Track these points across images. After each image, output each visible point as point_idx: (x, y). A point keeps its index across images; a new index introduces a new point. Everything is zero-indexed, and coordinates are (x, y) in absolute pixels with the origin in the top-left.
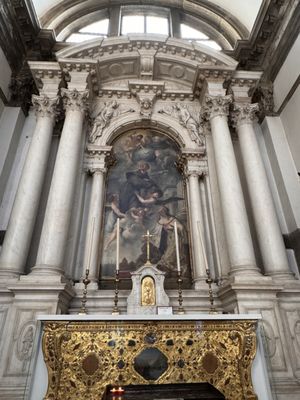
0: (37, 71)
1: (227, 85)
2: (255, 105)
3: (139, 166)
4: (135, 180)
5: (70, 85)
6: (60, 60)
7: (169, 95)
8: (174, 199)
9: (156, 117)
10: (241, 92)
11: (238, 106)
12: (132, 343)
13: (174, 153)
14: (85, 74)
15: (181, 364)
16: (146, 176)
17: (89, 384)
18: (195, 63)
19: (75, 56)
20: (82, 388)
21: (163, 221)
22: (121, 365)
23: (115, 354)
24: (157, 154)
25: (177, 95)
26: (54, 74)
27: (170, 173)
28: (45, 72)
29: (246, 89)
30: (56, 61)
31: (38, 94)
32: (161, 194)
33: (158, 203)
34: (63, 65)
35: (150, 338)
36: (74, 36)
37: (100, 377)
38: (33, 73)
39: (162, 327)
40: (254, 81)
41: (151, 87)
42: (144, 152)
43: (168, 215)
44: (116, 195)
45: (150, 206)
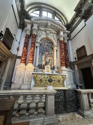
0: (26, 22)
1: (64, 33)
2: (68, 38)
3: (45, 47)
4: (45, 49)
5: (34, 27)
6: (32, 20)
7: (52, 33)
8: (51, 54)
9: (49, 37)
10: (66, 35)
11: (65, 38)
12: (47, 77)
13: (52, 45)
14: (37, 25)
15: (55, 81)
16: (47, 48)
17: (41, 83)
18: (59, 27)
19: (35, 20)
20: (40, 84)
21: (49, 57)
22: (46, 80)
23: (45, 79)
24: (49, 44)
25: (54, 33)
26: (30, 23)
27: (51, 49)
28: (28, 23)
29: (67, 34)
30: (31, 20)
31: (26, 27)
32: (49, 52)
33: (49, 54)
34: (32, 22)
35: (50, 77)
36: (32, 13)
37: (43, 82)
38: (25, 22)
39: (52, 75)
40: (69, 33)
41: (49, 30)
42: (46, 44)
43: (50, 57)
44: (41, 51)
45: (47, 54)
